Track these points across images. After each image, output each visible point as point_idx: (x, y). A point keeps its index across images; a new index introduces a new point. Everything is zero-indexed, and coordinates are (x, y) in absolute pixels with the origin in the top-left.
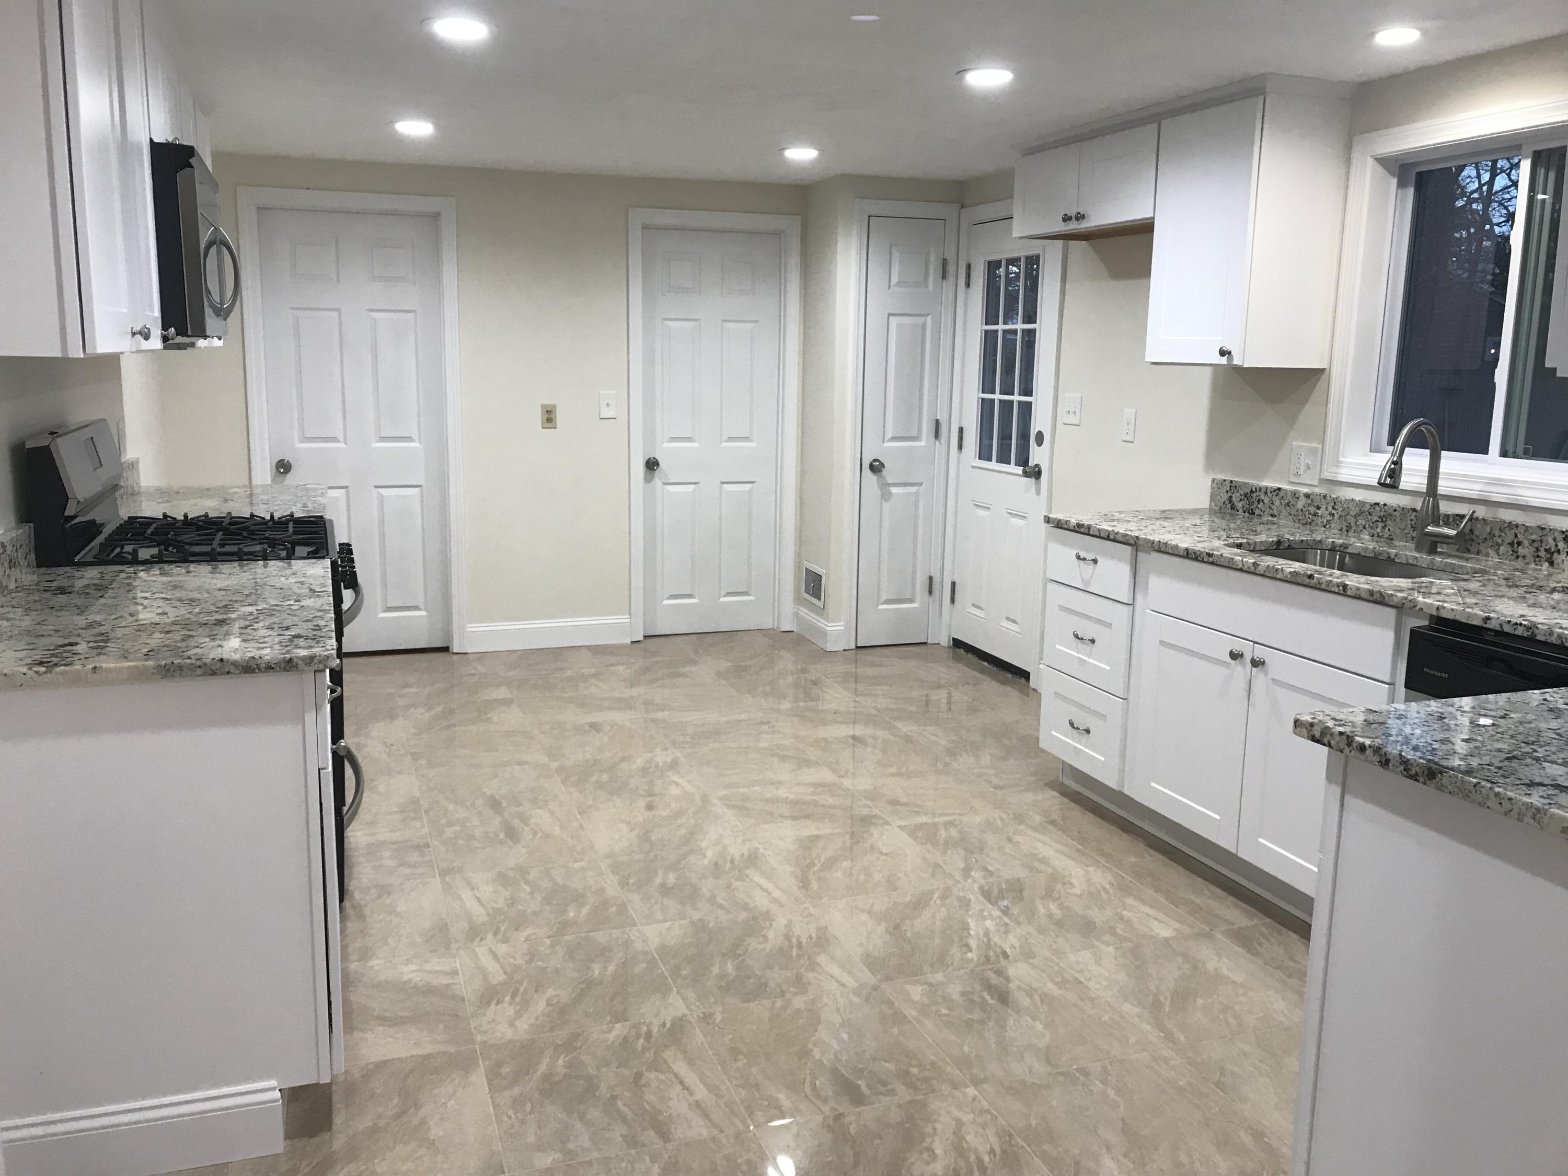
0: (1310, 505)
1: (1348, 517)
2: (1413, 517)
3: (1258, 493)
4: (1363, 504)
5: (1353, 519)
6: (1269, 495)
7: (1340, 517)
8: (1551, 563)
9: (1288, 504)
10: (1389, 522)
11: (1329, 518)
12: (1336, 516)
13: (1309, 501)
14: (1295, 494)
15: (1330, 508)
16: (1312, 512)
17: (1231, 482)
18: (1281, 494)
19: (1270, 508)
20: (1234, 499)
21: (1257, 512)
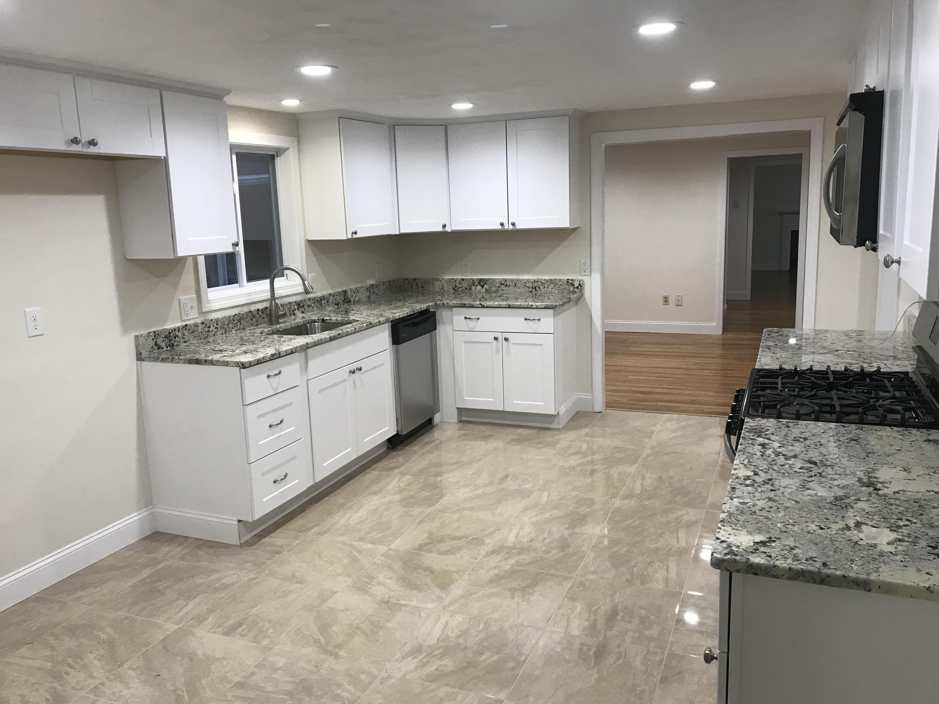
0: (205, 327)
1: (225, 326)
2: (251, 315)
3: (174, 332)
4: (229, 317)
5: (227, 326)
6: (181, 331)
7: (221, 327)
8: (294, 315)
9: (193, 332)
10: (242, 321)
11: (216, 330)
12: (219, 328)
13: (204, 326)
14: (196, 325)
15: (215, 325)
16: (207, 331)
17: (154, 332)
18: (188, 328)
19: (183, 338)
20: (158, 343)
21: (175, 344)
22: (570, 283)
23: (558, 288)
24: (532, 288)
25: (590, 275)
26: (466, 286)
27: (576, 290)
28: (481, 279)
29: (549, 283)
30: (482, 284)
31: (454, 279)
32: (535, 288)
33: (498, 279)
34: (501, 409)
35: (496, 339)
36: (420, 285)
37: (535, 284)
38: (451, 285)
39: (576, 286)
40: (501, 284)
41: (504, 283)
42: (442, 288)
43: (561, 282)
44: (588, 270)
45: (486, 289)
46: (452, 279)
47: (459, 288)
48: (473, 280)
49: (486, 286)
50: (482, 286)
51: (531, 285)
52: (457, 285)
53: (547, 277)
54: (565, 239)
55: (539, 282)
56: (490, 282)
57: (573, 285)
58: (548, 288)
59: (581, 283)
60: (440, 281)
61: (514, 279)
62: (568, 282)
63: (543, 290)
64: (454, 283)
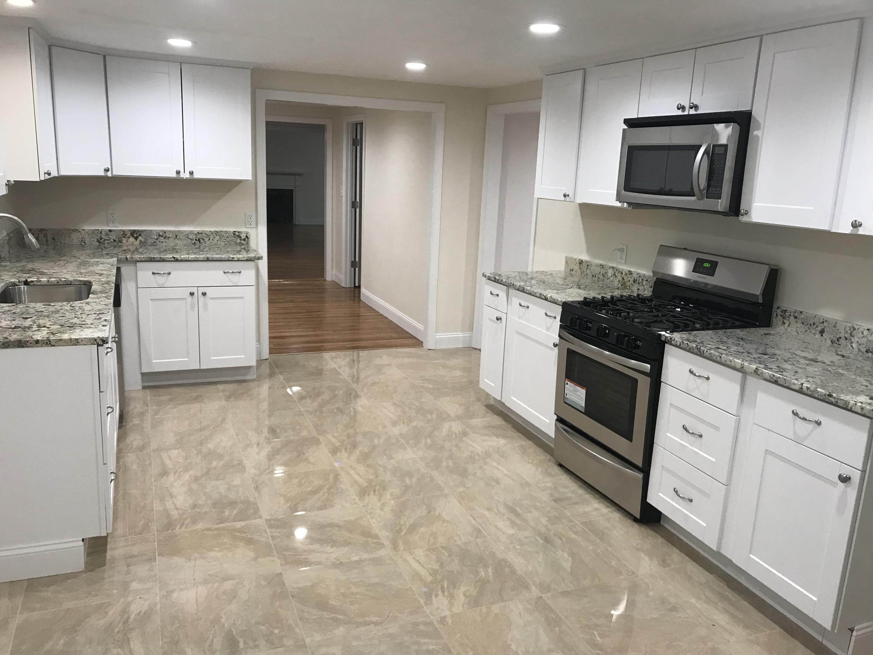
22: (237, 235)
23: (224, 241)
24: (196, 240)
25: (257, 227)
26: (115, 238)
27: (243, 242)
28: (135, 230)
29: (215, 235)
30: (135, 235)
31: (98, 230)
32: (199, 240)
33: (156, 230)
34: (197, 367)
35: (192, 294)
36: (50, 237)
37: (199, 236)
38: (94, 236)
39: (243, 237)
40: (160, 236)
41: (162, 235)
42: (83, 240)
43: (228, 234)
44: (254, 223)
45: (140, 241)
46: (97, 230)
47: (105, 240)
48: (124, 231)
49: (140, 238)
50: (136, 238)
51: (194, 237)
52: (102, 236)
53: (213, 229)
54: (230, 191)
55: (203, 234)
56: (145, 234)
57: (239, 237)
58: (213, 240)
59: (248, 235)
60: (80, 232)
61: (175, 231)
62: (234, 234)
63: (208, 242)
64: (99, 235)
